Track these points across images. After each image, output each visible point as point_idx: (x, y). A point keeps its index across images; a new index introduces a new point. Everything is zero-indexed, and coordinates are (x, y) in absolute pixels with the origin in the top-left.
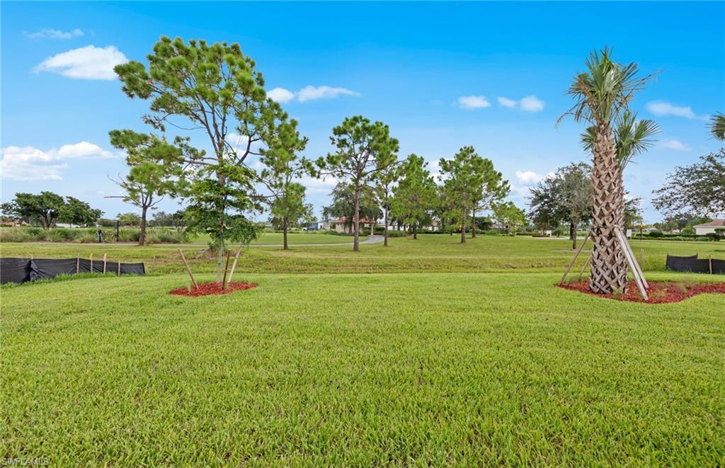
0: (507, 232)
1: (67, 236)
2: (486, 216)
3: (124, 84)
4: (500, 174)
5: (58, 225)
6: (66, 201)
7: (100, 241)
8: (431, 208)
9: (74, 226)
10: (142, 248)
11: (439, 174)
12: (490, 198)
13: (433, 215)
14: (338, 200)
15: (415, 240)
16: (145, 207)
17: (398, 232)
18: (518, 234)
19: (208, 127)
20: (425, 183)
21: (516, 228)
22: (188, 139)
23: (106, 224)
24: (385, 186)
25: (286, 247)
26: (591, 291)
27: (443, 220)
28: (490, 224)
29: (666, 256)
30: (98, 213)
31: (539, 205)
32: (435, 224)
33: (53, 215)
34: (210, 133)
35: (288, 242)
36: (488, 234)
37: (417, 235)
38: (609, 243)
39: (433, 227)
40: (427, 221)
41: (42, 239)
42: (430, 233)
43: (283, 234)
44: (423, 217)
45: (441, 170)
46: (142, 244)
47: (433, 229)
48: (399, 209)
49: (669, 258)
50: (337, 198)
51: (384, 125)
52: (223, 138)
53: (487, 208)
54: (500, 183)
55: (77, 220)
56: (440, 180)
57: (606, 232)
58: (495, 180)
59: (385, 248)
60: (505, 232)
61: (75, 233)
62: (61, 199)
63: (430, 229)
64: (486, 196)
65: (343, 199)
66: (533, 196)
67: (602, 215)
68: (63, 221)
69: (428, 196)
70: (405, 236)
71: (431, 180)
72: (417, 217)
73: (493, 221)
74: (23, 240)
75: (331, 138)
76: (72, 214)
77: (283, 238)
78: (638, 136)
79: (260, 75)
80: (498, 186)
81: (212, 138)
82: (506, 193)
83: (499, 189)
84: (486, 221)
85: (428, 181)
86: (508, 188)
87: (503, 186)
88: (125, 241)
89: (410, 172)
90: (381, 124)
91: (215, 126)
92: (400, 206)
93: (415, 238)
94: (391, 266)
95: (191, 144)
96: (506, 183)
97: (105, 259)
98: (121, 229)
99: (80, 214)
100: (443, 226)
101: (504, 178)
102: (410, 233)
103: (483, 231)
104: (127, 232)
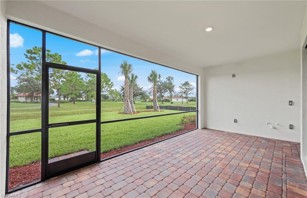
0: (114, 100)
2: (107, 94)
4: (110, 80)
8: (82, 90)
11: (86, 77)
12: (106, 88)
13: (83, 93)
14: (22, 84)
15: (74, 104)
17: (65, 101)
18: (118, 101)
20: (79, 80)
21: (118, 99)
24: (58, 80)
26: (124, 114)
27: (88, 96)
28: (108, 97)
29: (146, 106)
31: (123, 91)
32: (84, 97)
36: (107, 101)
37: (75, 102)
38: (127, 103)
39: (83, 98)
40: (80, 96)
42: (81, 101)
44: (78, 94)
45: (87, 76)
47: (83, 99)
48: (65, 90)
49: (147, 106)
50: (21, 82)
51: (59, 54)
53: (105, 92)
54: (110, 83)
56: (86, 80)
57: (127, 100)
58: (108, 82)
59: (59, 108)
60: (113, 100)
63: (81, 99)
64: (106, 87)
65: (25, 83)
66: (121, 88)
67: (126, 97)
69: (80, 86)
70: (68, 103)
71: (82, 79)
72: (75, 94)
73: (109, 96)
75: (25, 54)
78: (135, 79)
80: (109, 84)
82: (112, 86)
83: (110, 85)
84: (106, 96)
85: (80, 79)
86: (113, 85)
87: (111, 84)
89: (72, 76)
90: (58, 54)
92: (66, 89)
93: (74, 103)
94: (65, 114)
96: (112, 83)
100: (88, 98)
101: (111, 81)
102: (71, 101)
103: (105, 100)
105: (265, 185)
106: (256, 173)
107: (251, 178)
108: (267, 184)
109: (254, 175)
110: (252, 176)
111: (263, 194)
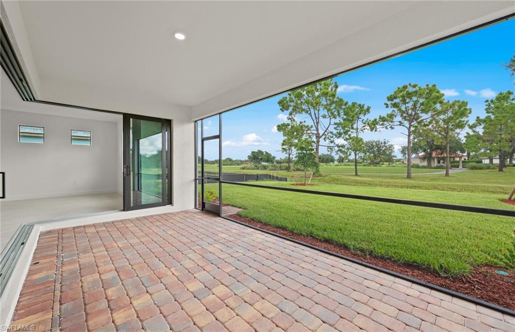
1: (265, 168)
3: (281, 107)
5: (262, 163)
6: (264, 153)
7: (275, 170)
9: (267, 164)
10: (288, 173)
16: (289, 155)
19: (311, 116)
22: (305, 122)
23: (278, 162)
25: (356, 175)
30: (274, 157)
33: (261, 159)
34: (312, 118)
35: (358, 172)
41: (258, 169)
43: (354, 167)
46: (288, 171)
52: (318, 119)
55: (268, 161)
61: (267, 166)
62: (263, 152)
68: (264, 162)
74: (253, 169)
75: (386, 104)
76: (266, 159)
77: (355, 169)
79: (336, 83)
81: (313, 120)
88: (283, 170)
91: (315, 114)
95: (306, 124)
97: (275, 175)
98: (282, 164)
99: (269, 158)
104: (284, 166)
105: (86, 290)
106: (109, 298)
107: (110, 286)
108: (83, 293)
109: (110, 292)
110: (110, 289)
111: (84, 279)
